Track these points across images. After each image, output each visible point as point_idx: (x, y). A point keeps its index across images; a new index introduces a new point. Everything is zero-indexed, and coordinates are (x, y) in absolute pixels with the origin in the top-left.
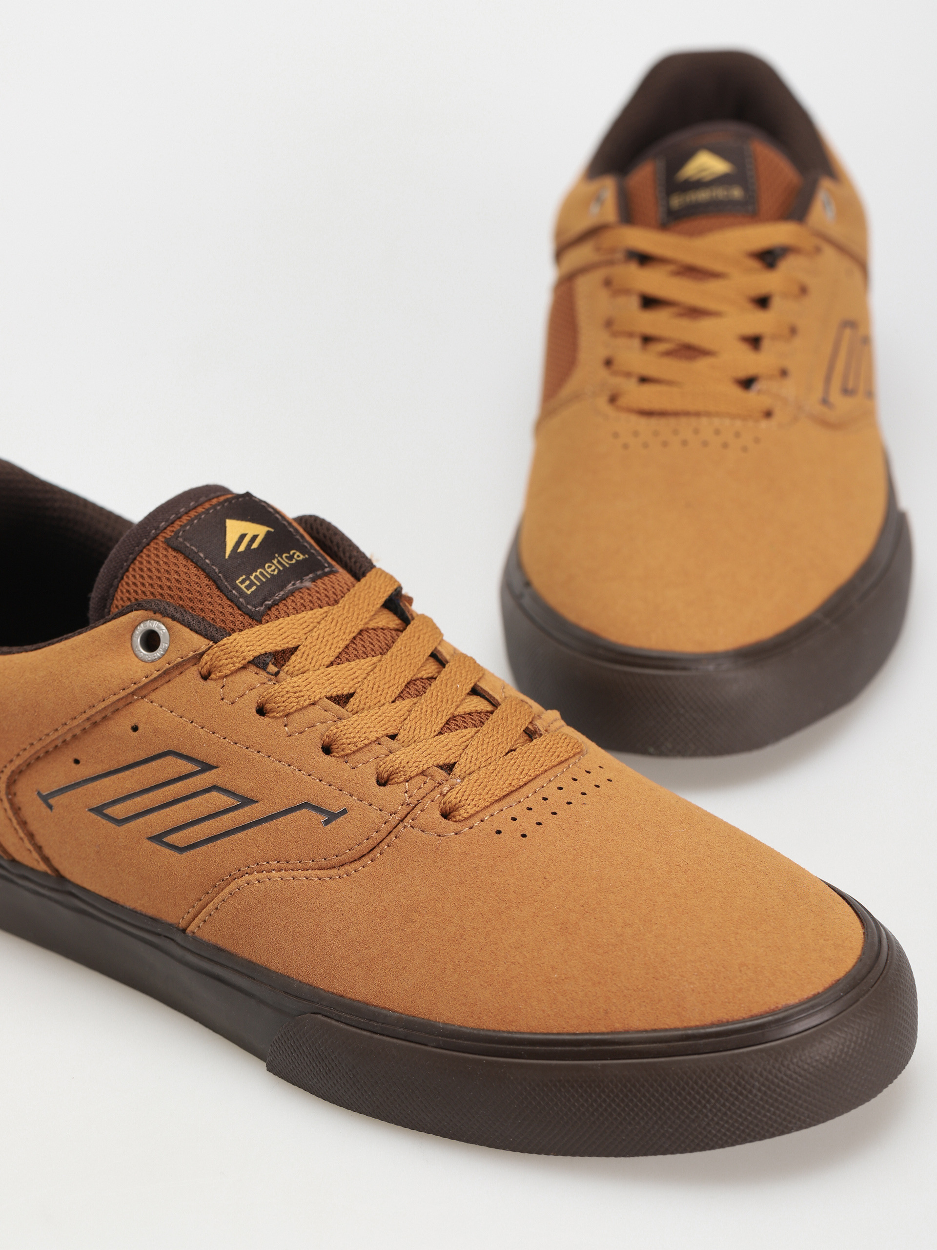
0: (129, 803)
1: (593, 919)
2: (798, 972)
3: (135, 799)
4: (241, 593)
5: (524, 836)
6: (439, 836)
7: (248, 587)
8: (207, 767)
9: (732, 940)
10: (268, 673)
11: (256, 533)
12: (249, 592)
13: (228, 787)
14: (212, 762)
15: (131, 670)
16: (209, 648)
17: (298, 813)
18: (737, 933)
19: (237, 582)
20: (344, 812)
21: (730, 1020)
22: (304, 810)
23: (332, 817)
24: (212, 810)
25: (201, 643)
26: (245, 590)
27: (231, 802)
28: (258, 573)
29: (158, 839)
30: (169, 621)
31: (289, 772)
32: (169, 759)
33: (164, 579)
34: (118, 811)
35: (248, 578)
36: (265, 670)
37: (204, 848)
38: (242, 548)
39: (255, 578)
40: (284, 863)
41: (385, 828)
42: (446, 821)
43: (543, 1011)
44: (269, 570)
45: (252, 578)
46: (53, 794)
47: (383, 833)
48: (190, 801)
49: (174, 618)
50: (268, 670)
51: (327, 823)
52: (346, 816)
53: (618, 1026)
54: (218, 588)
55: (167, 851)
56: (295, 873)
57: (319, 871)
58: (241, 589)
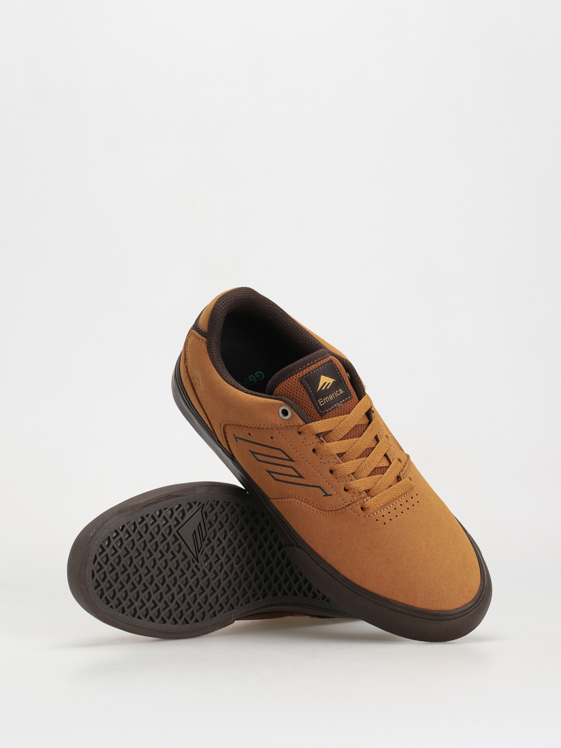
0: (263, 457)
1: (397, 561)
2: (455, 600)
3: (265, 457)
4: (319, 404)
5: (385, 524)
6: (358, 515)
7: (322, 403)
8: (291, 460)
9: (438, 582)
10: (320, 439)
11: (329, 382)
12: (321, 405)
13: (297, 469)
14: (294, 459)
15: (276, 420)
16: (303, 425)
17: (316, 488)
18: (440, 580)
19: (319, 400)
20: (331, 495)
21: (429, 609)
22: (318, 488)
23: (327, 495)
24: (289, 474)
25: (301, 422)
26: (321, 404)
27: (296, 474)
28: (326, 398)
29: (270, 472)
30: (293, 410)
31: (317, 474)
32: (280, 451)
33: (295, 392)
34: (259, 457)
35: (322, 400)
36: (319, 438)
37: (283, 483)
38: (323, 389)
39: (325, 400)
40: (307, 501)
41: (342, 506)
42: (362, 511)
43: (374, 585)
44: (330, 398)
45: (324, 400)
46: (239, 438)
47: (341, 507)
48: (283, 467)
49: (294, 410)
50: (320, 438)
51: (324, 496)
52: (331, 496)
53: (395, 599)
54: (312, 401)
55: (271, 477)
56: (310, 506)
57: (317, 509)
58: (319, 403)
